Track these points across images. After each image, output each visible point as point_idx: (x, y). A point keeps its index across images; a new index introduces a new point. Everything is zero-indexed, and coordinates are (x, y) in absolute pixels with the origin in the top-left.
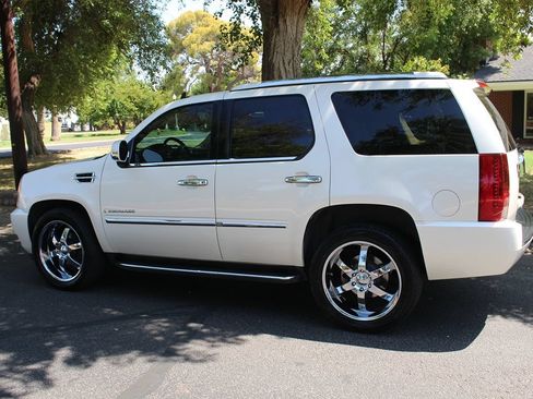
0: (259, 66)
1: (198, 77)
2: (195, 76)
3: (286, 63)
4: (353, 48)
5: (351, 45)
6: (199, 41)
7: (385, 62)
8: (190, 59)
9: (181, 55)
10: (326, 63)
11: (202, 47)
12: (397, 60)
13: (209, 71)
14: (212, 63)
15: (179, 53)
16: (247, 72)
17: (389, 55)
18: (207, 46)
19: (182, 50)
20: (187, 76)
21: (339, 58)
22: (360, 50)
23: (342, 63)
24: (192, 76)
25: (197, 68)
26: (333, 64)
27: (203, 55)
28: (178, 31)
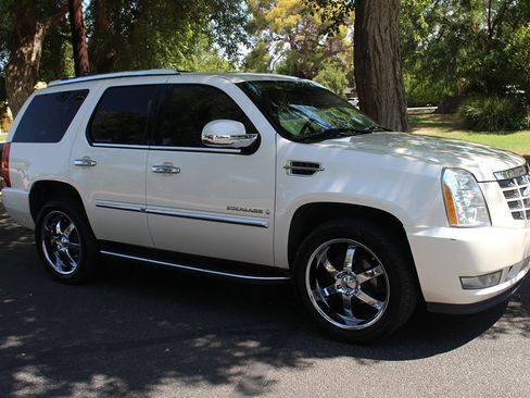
0: (348, 40)
1: (282, 54)
2: (279, 53)
3: (382, 30)
4: (454, 16)
5: (451, 13)
6: (284, 15)
7: (490, 30)
8: (274, 35)
9: (264, 32)
10: (423, 34)
11: (287, 21)
12: (505, 26)
13: (293, 47)
14: (298, 37)
15: (262, 29)
16: (335, 48)
17: (495, 22)
18: (292, 19)
19: (265, 25)
20: (271, 53)
21: (437, 28)
22: (461, 17)
23: (441, 33)
24: (276, 53)
25: (281, 45)
26: (430, 35)
27: (288, 30)
28: (260, 5)
